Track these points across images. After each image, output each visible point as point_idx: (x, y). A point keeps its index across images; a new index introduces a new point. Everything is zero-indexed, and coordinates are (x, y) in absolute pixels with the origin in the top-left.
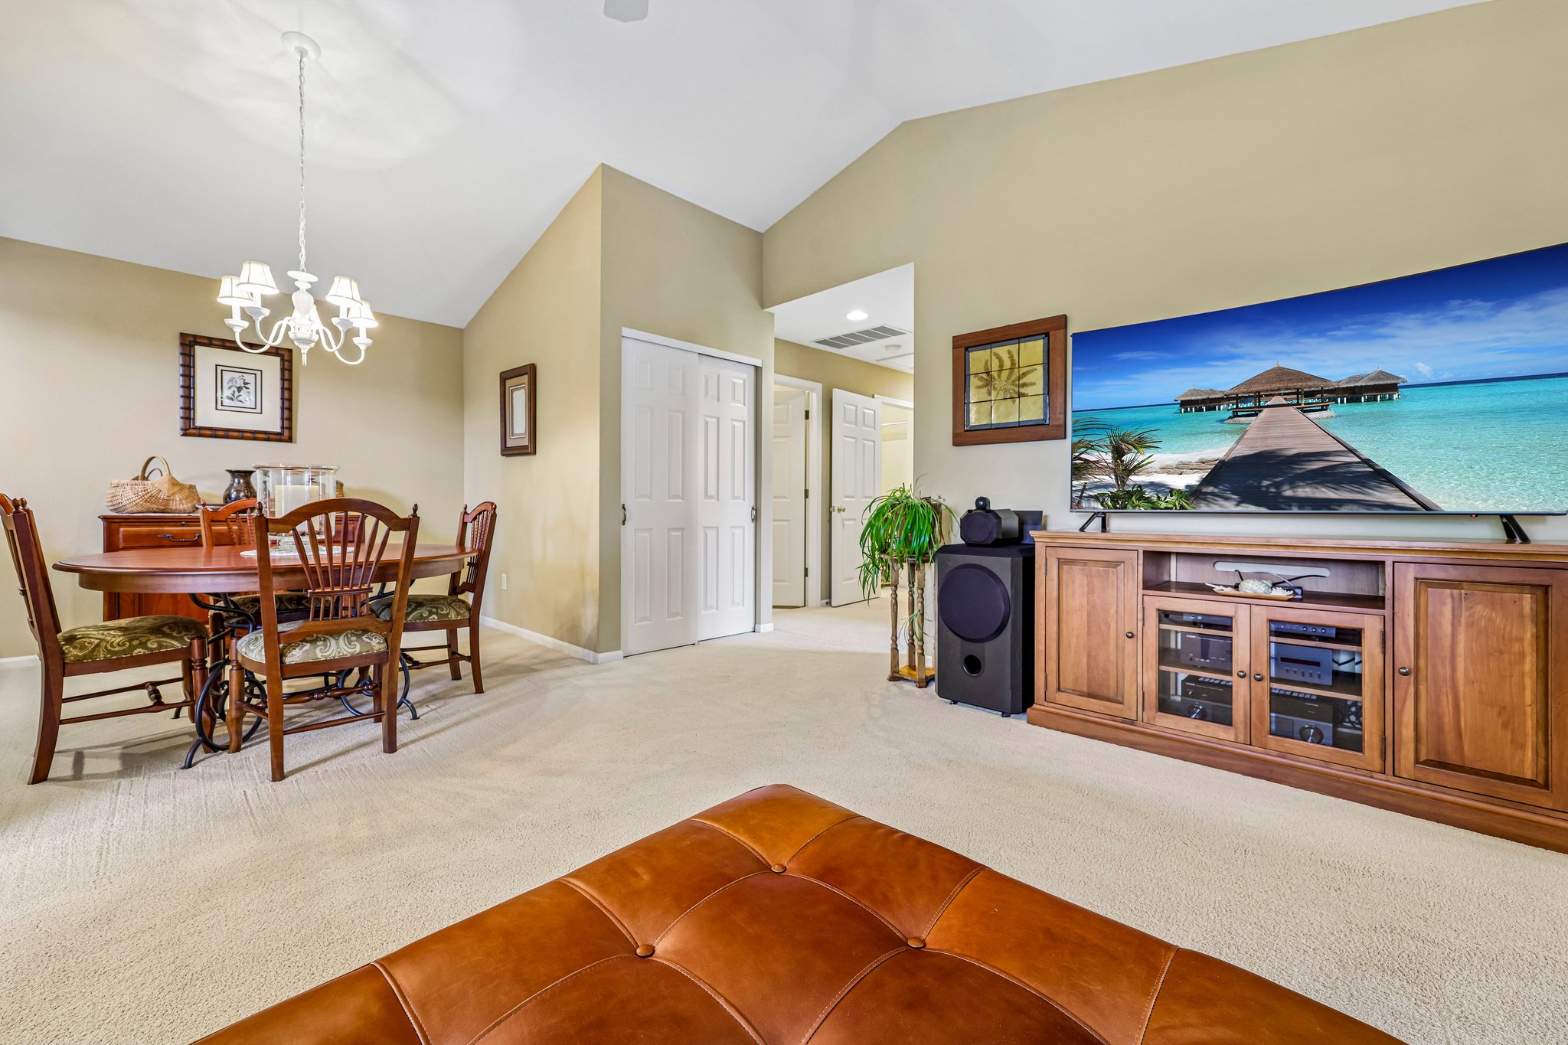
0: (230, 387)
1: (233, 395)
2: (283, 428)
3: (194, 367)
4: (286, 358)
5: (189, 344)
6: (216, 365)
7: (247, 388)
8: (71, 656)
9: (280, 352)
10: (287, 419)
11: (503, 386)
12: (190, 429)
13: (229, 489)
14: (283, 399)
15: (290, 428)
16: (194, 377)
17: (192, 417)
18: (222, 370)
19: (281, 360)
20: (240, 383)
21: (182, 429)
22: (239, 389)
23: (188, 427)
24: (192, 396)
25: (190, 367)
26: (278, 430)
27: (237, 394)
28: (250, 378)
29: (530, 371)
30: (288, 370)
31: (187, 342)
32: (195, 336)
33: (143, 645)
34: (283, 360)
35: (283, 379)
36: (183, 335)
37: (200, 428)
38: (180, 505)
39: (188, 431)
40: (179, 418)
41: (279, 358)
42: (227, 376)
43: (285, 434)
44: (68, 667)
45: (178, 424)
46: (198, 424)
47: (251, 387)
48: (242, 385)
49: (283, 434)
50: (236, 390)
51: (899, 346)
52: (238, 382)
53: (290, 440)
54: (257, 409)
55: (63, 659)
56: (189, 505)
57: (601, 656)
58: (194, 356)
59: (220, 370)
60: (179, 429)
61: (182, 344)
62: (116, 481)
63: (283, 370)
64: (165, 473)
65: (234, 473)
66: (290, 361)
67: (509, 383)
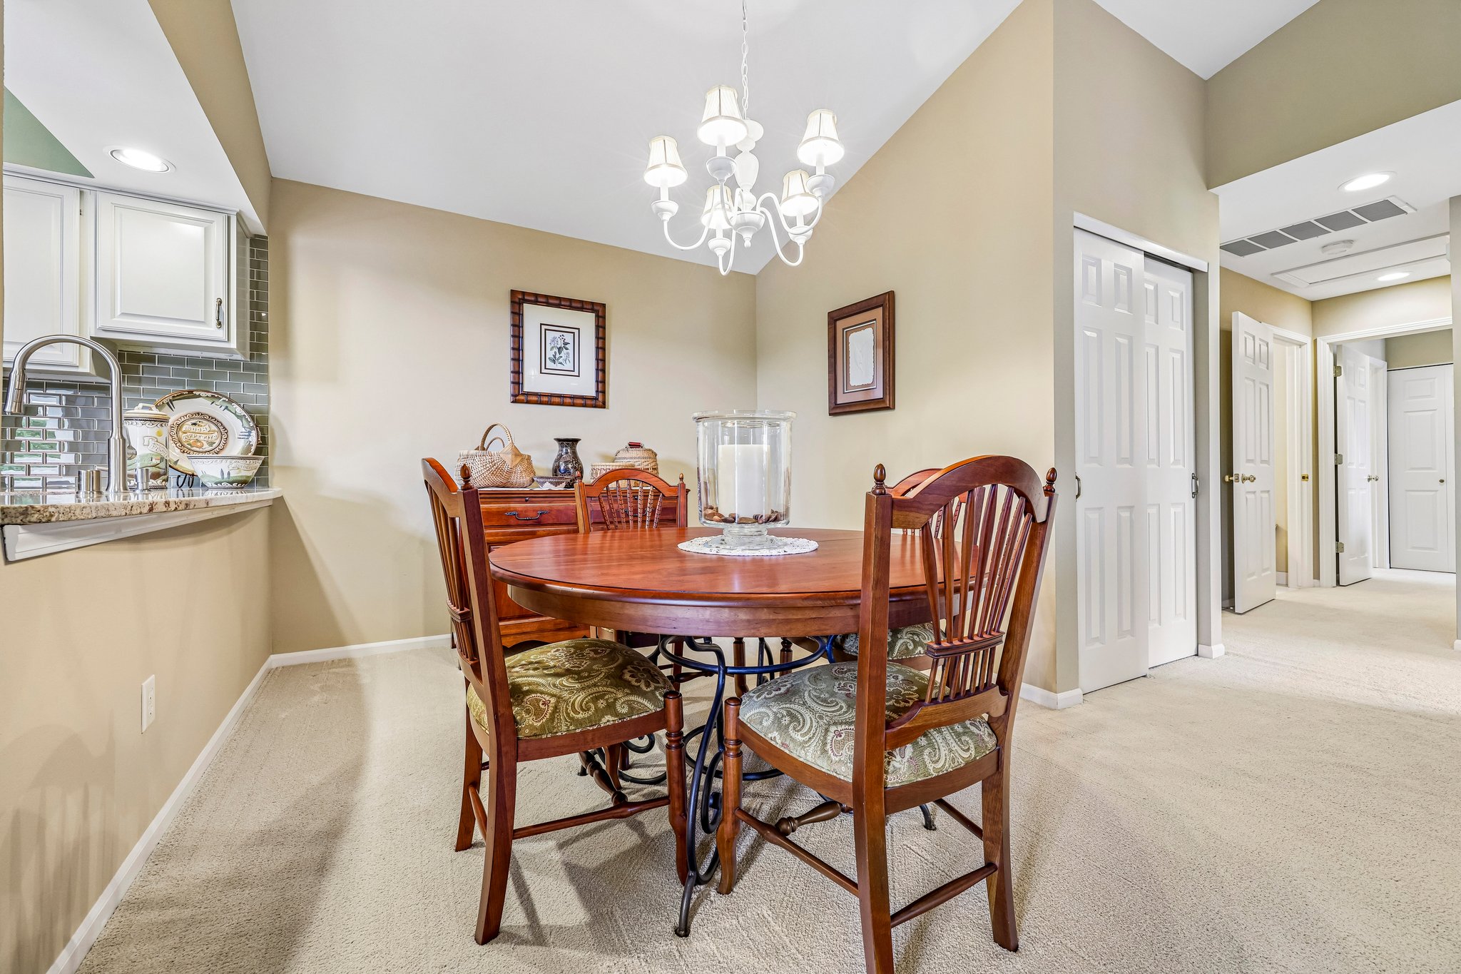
0: (552, 349)
1: (555, 357)
2: (597, 391)
3: (522, 327)
4: (600, 314)
5: (519, 300)
6: (541, 324)
7: (567, 349)
8: (526, 727)
9: (596, 308)
10: (601, 382)
11: (832, 330)
12: (520, 396)
13: (558, 460)
14: (597, 359)
15: (604, 392)
16: (522, 337)
17: (521, 382)
18: (546, 330)
19: (596, 316)
20: (560, 344)
21: (513, 395)
22: (560, 349)
23: (517, 393)
24: (521, 359)
25: (519, 327)
26: (594, 394)
27: (558, 356)
28: (569, 338)
29: (885, 303)
30: (602, 327)
31: (517, 300)
32: (523, 293)
33: (611, 708)
34: (597, 317)
35: (598, 338)
36: (513, 292)
37: (528, 394)
38: (520, 478)
39: (517, 398)
40: (510, 383)
41: (593, 315)
42: (550, 335)
43: (598, 401)
44: (522, 745)
45: (508, 389)
46: (526, 389)
47: (570, 347)
48: (563, 346)
49: (598, 399)
50: (557, 351)
51: (1351, 241)
52: (559, 343)
53: (604, 406)
54: (574, 373)
55: (516, 732)
56: (528, 478)
57: (1060, 696)
58: (522, 315)
59: (545, 328)
60: (509, 395)
61: (513, 302)
62: (465, 452)
63: (597, 327)
64: (508, 443)
65: (561, 441)
66: (604, 317)
67: (841, 324)
